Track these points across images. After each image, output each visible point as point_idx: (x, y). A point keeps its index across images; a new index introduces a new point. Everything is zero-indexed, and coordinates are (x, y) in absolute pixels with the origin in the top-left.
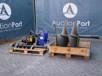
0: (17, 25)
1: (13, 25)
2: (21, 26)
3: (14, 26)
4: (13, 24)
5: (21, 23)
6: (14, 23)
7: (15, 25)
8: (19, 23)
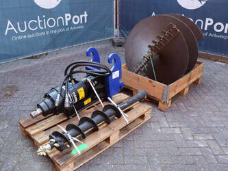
0: (76, 20)
1: (67, 19)
2: (86, 21)
3: (70, 22)
4: (66, 17)
5: (86, 15)
6: (69, 15)
7: (72, 19)
8: (81, 16)
